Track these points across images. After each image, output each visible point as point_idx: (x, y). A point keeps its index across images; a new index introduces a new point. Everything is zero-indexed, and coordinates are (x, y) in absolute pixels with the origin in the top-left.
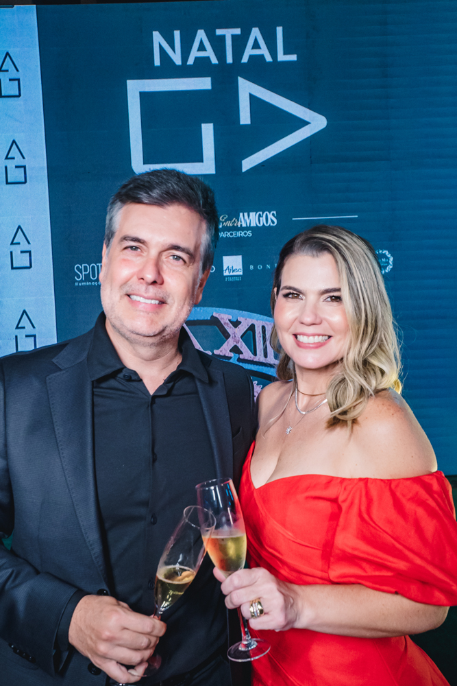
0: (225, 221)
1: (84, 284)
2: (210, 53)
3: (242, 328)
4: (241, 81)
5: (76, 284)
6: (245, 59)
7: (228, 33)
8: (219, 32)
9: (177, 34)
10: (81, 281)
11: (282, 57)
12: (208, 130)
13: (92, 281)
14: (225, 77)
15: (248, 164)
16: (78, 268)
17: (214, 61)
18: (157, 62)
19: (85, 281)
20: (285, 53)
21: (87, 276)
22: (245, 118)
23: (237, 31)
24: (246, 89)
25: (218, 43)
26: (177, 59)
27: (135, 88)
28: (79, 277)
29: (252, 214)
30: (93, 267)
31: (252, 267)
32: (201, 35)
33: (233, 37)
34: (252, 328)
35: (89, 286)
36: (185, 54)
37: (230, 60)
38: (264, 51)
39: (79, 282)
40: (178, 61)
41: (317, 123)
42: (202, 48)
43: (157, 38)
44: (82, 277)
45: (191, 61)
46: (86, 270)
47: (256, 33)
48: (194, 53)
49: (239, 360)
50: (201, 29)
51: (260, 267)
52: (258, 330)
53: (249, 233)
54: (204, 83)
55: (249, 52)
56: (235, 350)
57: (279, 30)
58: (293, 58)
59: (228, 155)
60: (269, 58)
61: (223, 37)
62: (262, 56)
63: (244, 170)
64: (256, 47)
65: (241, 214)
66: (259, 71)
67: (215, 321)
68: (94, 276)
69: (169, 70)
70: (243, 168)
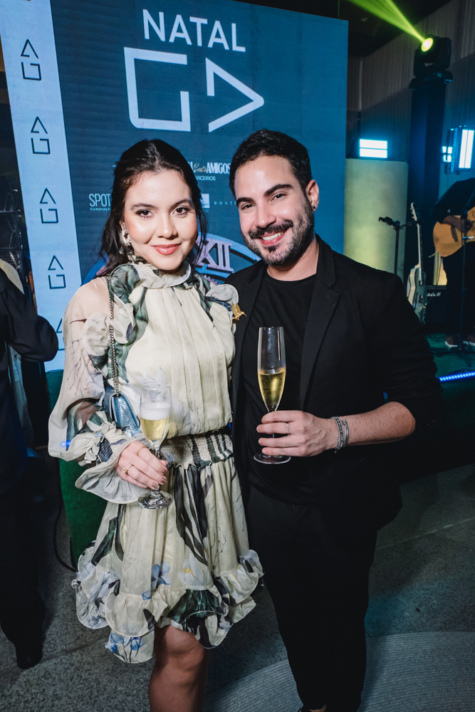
0: (198, 168)
1: (97, 209)
2: (185, 35)
3: (209, 247)
4: (208, 61)
5: (91, 209)
6: (210, 45)
8: (192, 19)
9: (161, 15)
10: (95, 207)
11: (236, 48)
12: (185, 96)
13: (103, 207)
15: (213, 126)
16: (91, 197)
17: (189, 42)
18: (147, 36)
19: (98, 207)
20: (238, 45)
21: (99, 203)
22: (211, 91)
23: (205, 21)
24: (212, 68)
26: (161, 35)
27: (131, 55)
28: (93, 204)
29: (216, 164)
30: (103, 197)
31: (215, 203)
32: (179, 19)
33: (203, 25)
34: (216, 246)
35: (101, 211)
36: (168, 32)
37: (200, 43)
38: (223, 40)
39: (93, 207)
40: (163, 38)
41: (258, 101)
42: (180, 30)
43: (147, 15)
44: (95, 204)
45: (172, 40)
46: (98, 199)
47: (217, 25)
48: (174, 34)
49: (208, 268)
50: (179, 14)
51: (221, 203)
52: (220, 248)
53: (214, 178)
54: (181, 59)
55: (213, 40)
56: (205, 261)
57: (234, 26)
58: (243, 49)
60: (227, 47)
61: (195, 24)
62: (222, 45)
63: (210, 130)
64: (218, 37)
65: (208, 164)
66: (220, 56)
68: (104, 203)
69: (155, 44)
70: (211, 130)
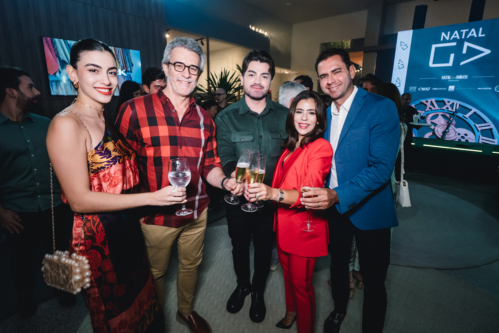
0: (452, 78)
1: (411, 91)
2: (458, 37)
3: (450, 103)
5: (409, 91)
6: (468, 37)
7: (464, 31)
8: (462, 31)
9: (449, 33)
11: (480, 36)
12: (452, 56)
13: (413, 91)
14: (460, 42)
15: (462, 63)
16: (410, 88)
17: (458, 38)
18: (442, 40)
20: (481, 34)
21: (412, 89)
22: (464, 52)
23: (467, 30)
24: (466, 44)
25: (461, 34)
26: (447, 38)
27: (434, 46)
29: (460, 76)
31: (457, 88)
32: (456, 32)
33: (466, 32)
34: (453, 103)
36: (450, 37)
37: (463, 37)
38: (475, 34)
41: (487, 52)
42: (456, 35)
43: (443, 34)
45: (451, 39)
47: (473, 30)
48: (453, 37)
50: (456, 31)
52: (455, 104)
53: (458, 80)
54: (454, 44)
55: (470, 35)
56: (447, 108)
57: (481, 29)
58: (484, 35)
59: (457, 61)
60: (475, 36)
64: (472, 33)
65: (457, 76)
66: (472, 40)
67: (443, 101)
68: (414, 89)
69: (445, 41)
70: (461, 65)
